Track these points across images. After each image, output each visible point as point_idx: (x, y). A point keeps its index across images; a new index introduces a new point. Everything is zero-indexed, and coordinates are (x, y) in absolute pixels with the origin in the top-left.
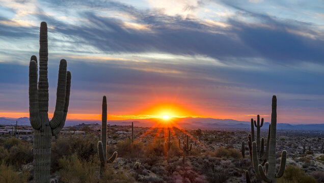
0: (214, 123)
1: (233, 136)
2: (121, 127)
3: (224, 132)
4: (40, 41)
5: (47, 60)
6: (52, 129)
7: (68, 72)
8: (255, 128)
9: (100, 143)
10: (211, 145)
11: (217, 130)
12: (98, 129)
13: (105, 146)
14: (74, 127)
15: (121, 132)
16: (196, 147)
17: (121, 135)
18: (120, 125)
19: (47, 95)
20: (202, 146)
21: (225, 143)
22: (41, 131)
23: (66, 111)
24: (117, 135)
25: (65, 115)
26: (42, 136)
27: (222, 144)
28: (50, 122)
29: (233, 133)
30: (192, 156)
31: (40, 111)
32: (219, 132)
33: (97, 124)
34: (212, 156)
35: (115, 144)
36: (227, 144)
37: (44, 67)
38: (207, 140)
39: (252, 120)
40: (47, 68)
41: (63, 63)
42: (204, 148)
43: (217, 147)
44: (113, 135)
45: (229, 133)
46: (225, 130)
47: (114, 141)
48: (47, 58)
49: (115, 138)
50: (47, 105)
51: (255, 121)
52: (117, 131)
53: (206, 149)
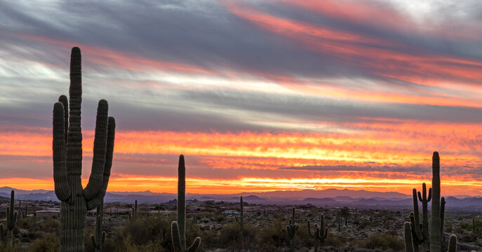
0: (370, 197)
1: (397, 218)
2: (231, 204)
3: (384, 211)
4: (71, 75)
5: (80, 102)
6: (87, 200)
7: (110, 118)
8: (420, 204)
9: (175, 225)
10: (363, 231)
11: (374, 209)
12: (197, 208)
13: (182, 228)
14: (162, 205)
15: (230, 212)
16: (340, 233)
17: (229, 217)
18: (230, 201)
19: (80, 152)
20: (349, 231)
21: (384, 227)
22: (70, 203)
23: (107, 175)
24: (223, 216)
25: (106, 181)
26: (71, 210)
27: (380, 229)
28: (83, 191)
29: (398, 212)
30: (329, 247)
31: (69, 175)
32: (377, 211)
33: (196, 200)
34: (360, 247)
35: (220, 229)
36: (388, 229)
37: (76, 111)
38: (357, 223)
39: (414, 191)
40: (80, 113)
41: (103, 106)
42: (352, 235)
43: (371, 233)
44: (218, 217)
45: (392, 213)
46: (386, 209)
47: (218, 225)
48: (81, 98)
49: (219, 220)
50: (80, 166)
51: (419, 193)
52: (224, 210)
53: (355, 237)
